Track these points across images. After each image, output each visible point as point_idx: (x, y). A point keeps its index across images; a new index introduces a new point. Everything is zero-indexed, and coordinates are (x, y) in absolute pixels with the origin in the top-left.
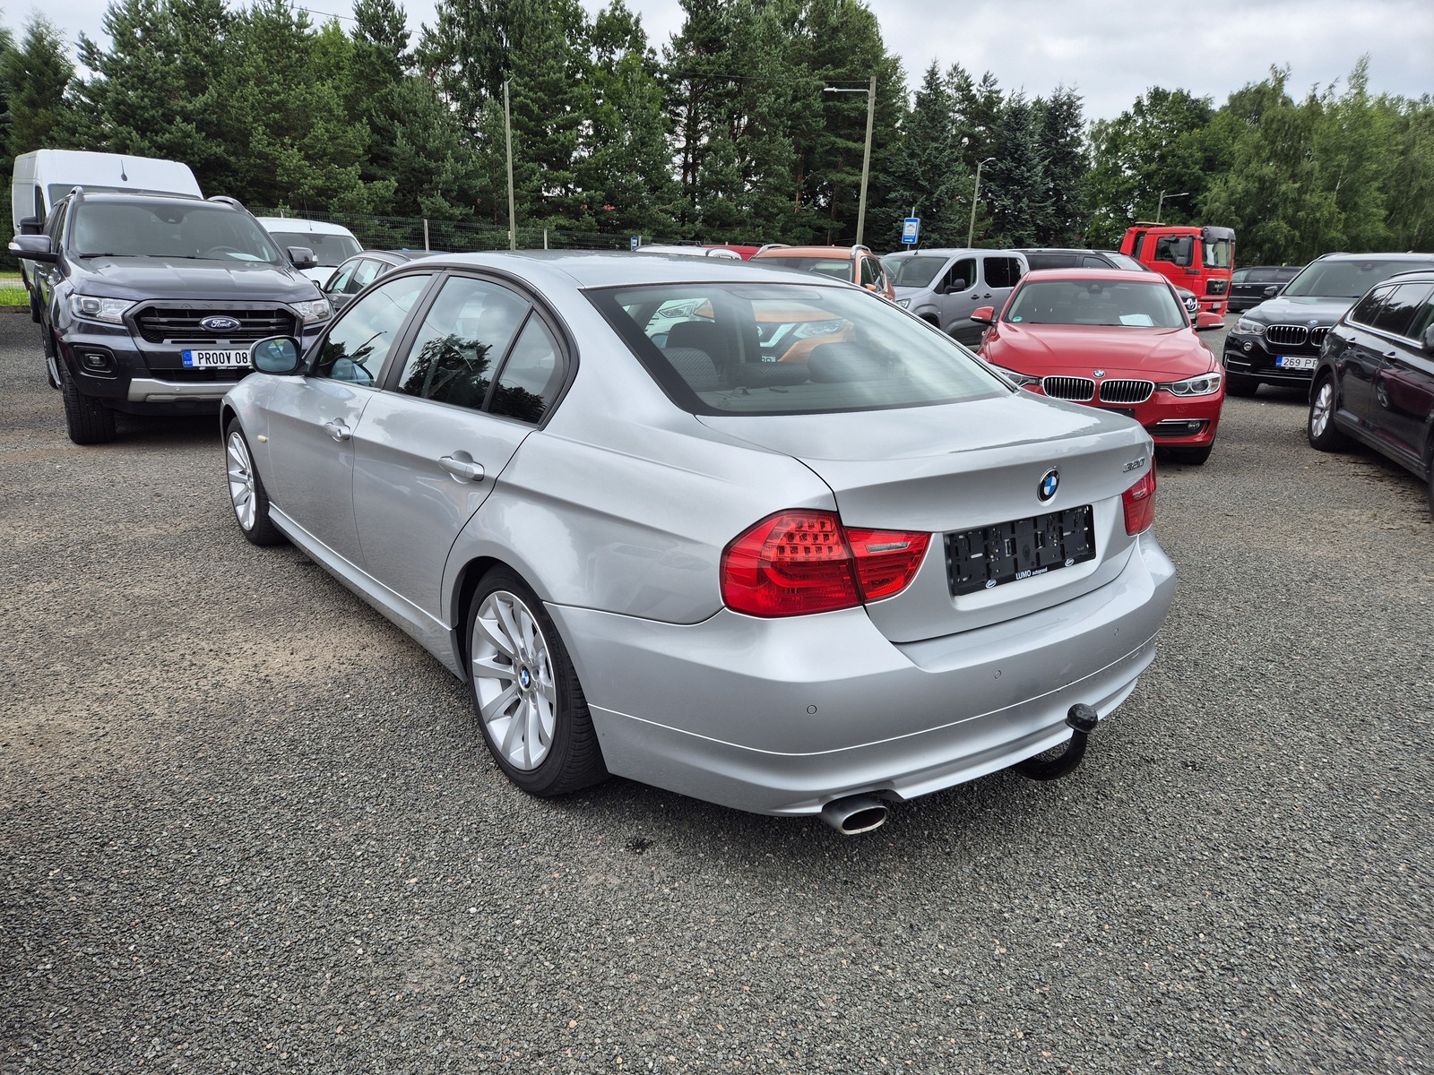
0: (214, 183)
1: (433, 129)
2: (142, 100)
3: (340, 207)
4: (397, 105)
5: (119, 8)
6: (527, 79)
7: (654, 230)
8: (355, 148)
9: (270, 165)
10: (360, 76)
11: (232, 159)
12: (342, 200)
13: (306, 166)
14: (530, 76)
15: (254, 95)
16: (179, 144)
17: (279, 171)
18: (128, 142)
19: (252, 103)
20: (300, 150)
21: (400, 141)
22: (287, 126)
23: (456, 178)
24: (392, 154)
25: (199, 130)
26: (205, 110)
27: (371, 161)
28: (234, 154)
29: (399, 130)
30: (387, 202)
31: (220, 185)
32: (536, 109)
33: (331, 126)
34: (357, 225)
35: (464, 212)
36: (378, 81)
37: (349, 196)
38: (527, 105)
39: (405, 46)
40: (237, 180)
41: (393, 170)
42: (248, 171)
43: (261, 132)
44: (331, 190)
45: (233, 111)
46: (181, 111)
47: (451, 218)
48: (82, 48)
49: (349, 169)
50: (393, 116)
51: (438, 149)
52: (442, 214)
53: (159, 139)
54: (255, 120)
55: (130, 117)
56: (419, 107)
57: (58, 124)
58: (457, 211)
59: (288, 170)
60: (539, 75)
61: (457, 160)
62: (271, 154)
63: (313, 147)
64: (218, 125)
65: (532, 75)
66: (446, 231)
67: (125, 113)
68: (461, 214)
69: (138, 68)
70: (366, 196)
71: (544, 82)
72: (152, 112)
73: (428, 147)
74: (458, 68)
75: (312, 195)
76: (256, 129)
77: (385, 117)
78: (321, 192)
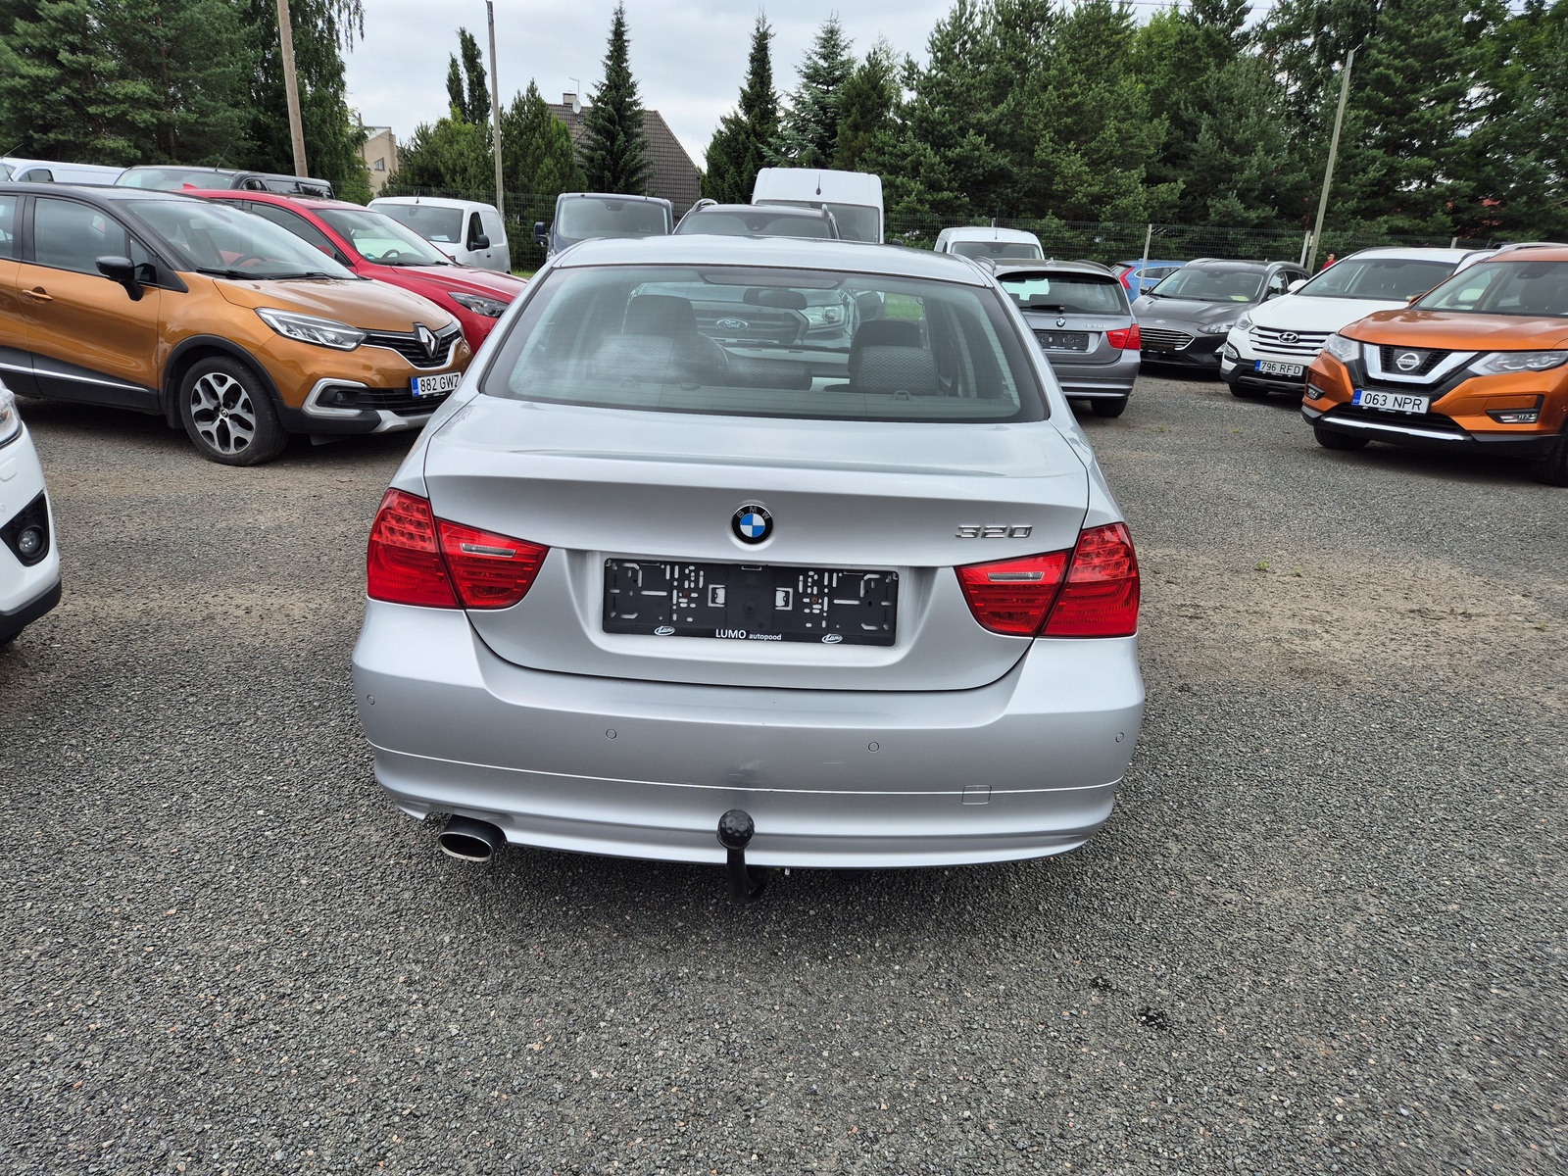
0: (993, 195)
1: (1247, 118)
2: (943, 116)
3: (1112, 215)
4: (1210, 94)
5: (944, 25)
6: (1396, 43)
7: (1546, 232)
8: (1146, 148)
9: (1050, 170)
10: (1180, 65)
11: (1015, 170)
12: (1115, 207)
13: (1086, 173)
14: (1400, 39)
15: (1050, 100)
16: (967, 158)
17: (1058, 179)
18: (922, 158)
19: (1048, 109)
20: (1083, 156)
21: (1204, 136)
22: (1077, 129)
23: (1263, 175)
24: (1192, 151)
25: (987, 142)
26: (1000, 121)
27: (1164, 161)
28: (1020, 164)
29: (1206, 120)
30: (1169, 208)
31: (997, 197)
32: (1399, 80)
33: (1124, 126)
34: (1127, 235)
35: (1262, 215)
36: (1198, 68)
37: (1124, 202)
38: (1387, 77)
39: (1241, 23)
40: (1015, 191)
41: (1188, 170)
42: (1028, 181)
43: (1048, 138)
44: (1107, 196)
45: (1026, 120)
46: (977, 124)
47: (1244, 223)
48: (905, 69)
49: (1133, 172)
50: (1205, 106)
51: (1247, 140)
52: (1234, 218)
53: (949, 154)
54: (1046, 127)
55: (930, 133)
56: (1236, 92)
57: (871, 145)
58: (1253, 215)
59: (1066, 177)
60: (1415, 36)
61: (1268, 152)
62: (1054, 162)
63: (1098, 151)
64: (1011, 135)
65: (1405, 38)
66: (1233, 239)
67: (926, 130)
68: (1257, 218)
69: (948, 83)
70: (1143, 201)
71: (1419, 44)
72: (950, 127)
73: (1236, 140)
74: (1309, 41)
75: (1085, 203)
76: (1043, 136)
77: (1194, 109)
78: (1098, 199)
